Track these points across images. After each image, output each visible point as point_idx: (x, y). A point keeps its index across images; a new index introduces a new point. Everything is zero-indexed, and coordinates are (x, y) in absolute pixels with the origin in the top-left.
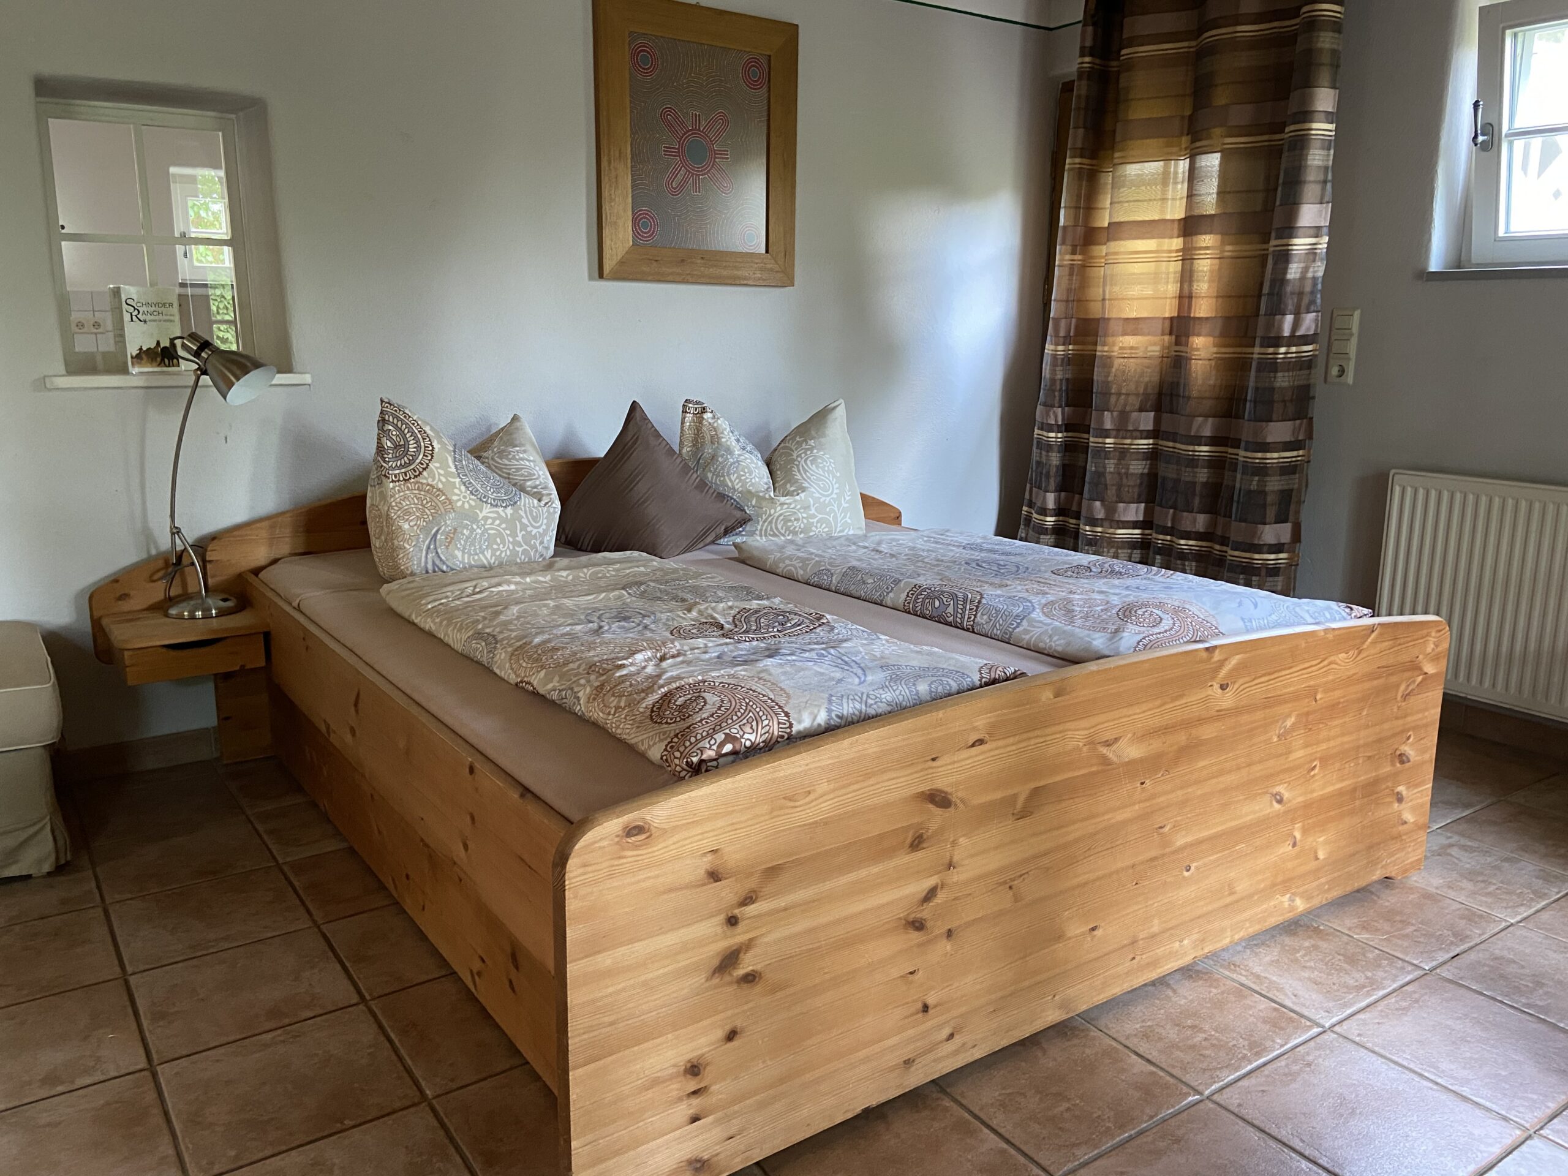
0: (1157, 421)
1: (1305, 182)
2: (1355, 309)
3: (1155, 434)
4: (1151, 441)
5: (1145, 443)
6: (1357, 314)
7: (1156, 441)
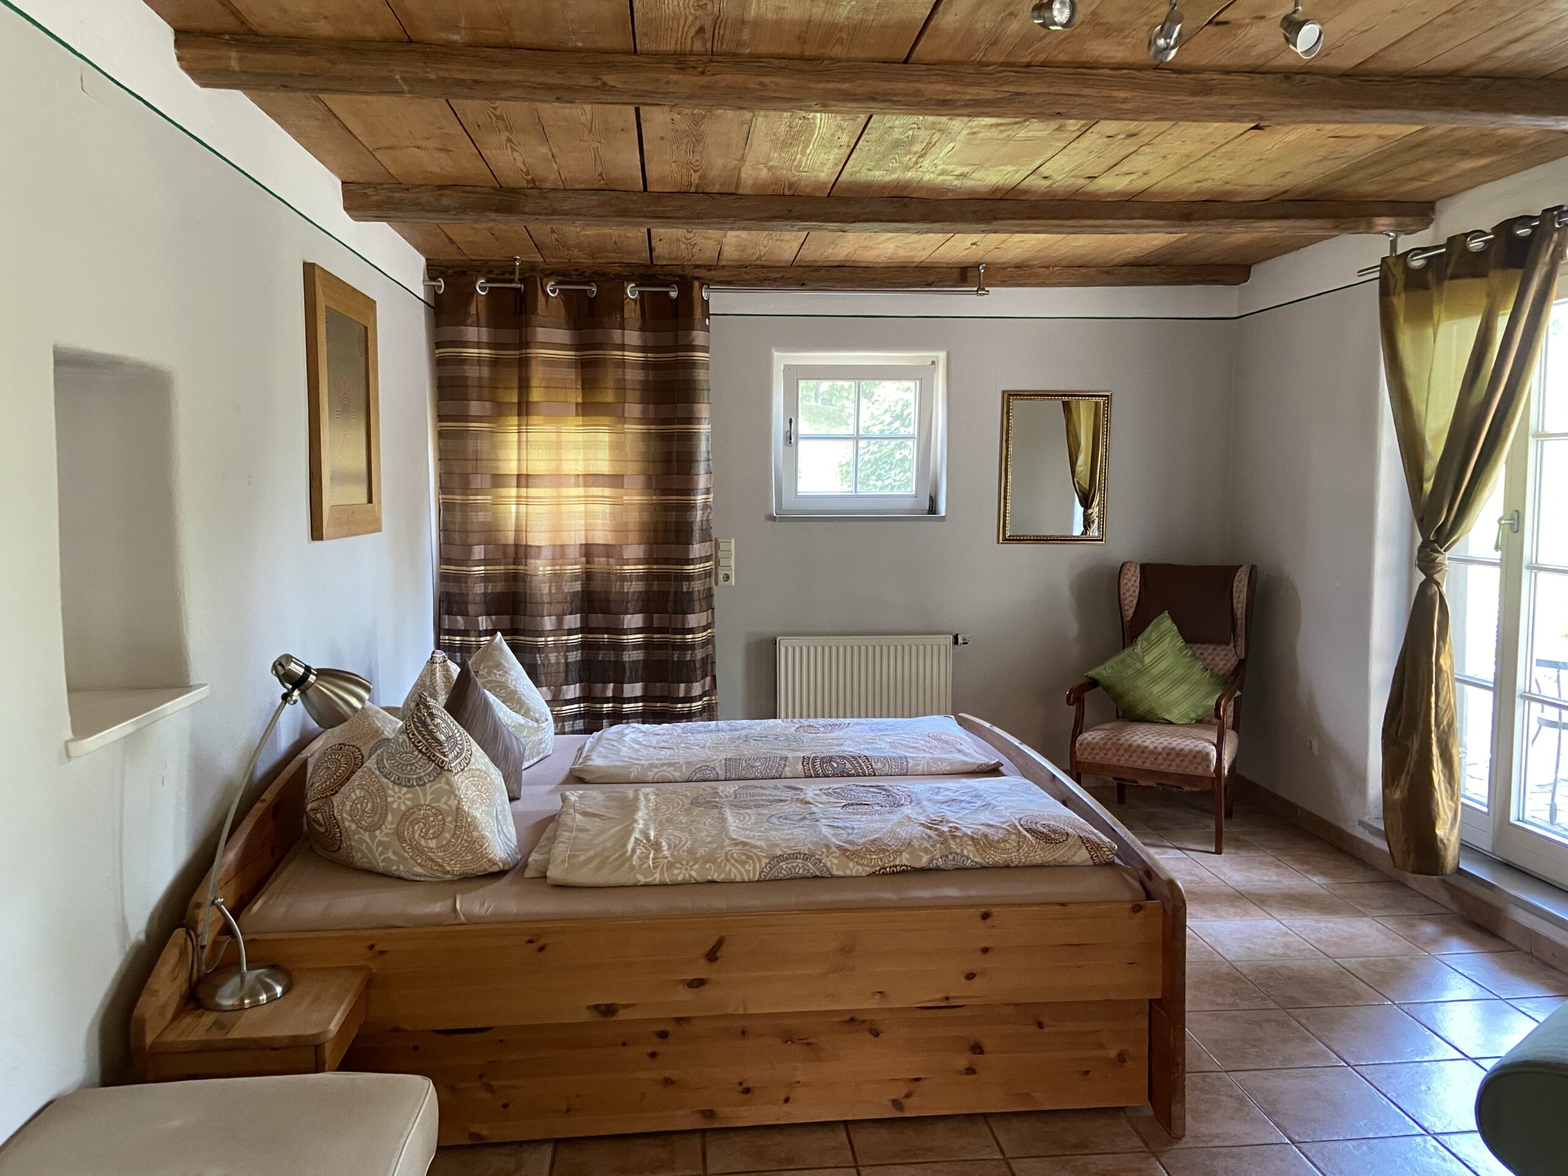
0: (584, 620)
1: (698, 461)
2: (731, 538)
3: (582, 630)
4: (580, 636)
5: (576, 638)
6: (733, 541)
7: (584, 635)
